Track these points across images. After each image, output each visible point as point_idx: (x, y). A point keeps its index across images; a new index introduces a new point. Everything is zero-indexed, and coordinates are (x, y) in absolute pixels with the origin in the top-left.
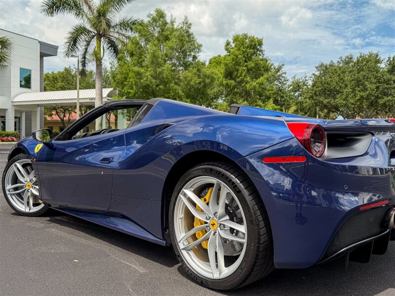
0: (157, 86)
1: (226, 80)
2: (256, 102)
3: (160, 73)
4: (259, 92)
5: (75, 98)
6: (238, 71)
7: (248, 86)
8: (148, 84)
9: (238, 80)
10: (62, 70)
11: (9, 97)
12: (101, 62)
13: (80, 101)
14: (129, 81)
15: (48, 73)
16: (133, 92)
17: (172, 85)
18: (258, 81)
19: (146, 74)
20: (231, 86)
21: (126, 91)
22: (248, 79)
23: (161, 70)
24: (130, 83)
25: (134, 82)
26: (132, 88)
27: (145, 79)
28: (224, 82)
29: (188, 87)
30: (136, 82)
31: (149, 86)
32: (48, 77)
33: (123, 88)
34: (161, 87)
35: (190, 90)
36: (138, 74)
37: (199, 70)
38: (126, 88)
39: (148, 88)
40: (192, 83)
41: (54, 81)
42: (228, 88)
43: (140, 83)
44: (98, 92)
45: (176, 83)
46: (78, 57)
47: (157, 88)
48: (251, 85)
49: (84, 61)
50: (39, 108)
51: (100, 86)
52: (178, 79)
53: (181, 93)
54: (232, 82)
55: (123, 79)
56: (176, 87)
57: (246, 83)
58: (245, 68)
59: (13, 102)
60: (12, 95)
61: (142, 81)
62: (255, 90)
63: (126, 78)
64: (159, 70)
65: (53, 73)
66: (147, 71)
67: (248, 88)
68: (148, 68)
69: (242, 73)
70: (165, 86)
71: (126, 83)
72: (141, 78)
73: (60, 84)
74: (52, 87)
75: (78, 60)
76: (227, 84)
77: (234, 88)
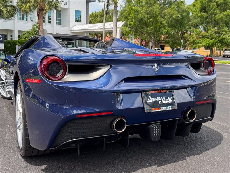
0: (149, 19)
1: (200, 13)
2: (223, 28)
3: (151, 10)
4: (225, 21)
5: (103, 28)
6: (210, 6)
7: (217, 16)
8: (142, 18)
9: (209, 13)
10: (101, 10)
11: (69, 28)
12: (117, 5)
13: (105, 30)
14: (131, 16)
15: (93, 13)
16: (133, 23)
17: (158, 18)
18: (225, 13)
19: (142, 12)
20: (204, 17)
21: (129, 23)
22: (217, 11)
23: (152, 9)
24: (131, 18)
25: (133, 17)
26: (132, 21)
27: (140, 15)
28: (199, 14)
29: (171, 19)
30: (135, 17)
31: (143, 19)
32: (93, 15)
33: (127, 21)
34: (151, 20)
35: (172, 21)
36: (137, 11)
37: (178, 7)
38: (129, 21)
39: (142, 21)
40: (174, 17)
41: (96, 17)
42: (202, 18)
43: (138, 17)
44: (115, 24)
45: (162, 17)
46: (105, 2)
47: (149, 21)
48: (219, 16)
49: (108, 4)
50: (86, 34)
51: (116, 20)
52: (164, 14)
53: (165, 24)
54: (205, 15)
55: (127, 15)
56: (162, 19)
57: (215, 15)
58: (215, 4)
59: (71, 30)
60: (71, 26)
61: (138, 16)
62: (222, 20)
63: (129, 14)
64: (151, 8)
65: (96, 12)
66: (142, 9)
67: (216, 18)
68: (143, 7)
69: (212, 7)
70: (154, 19)
71: (129, 18)
72: (138, 14)
73: (99, 19)
74: (95, 21)
75: (105, 4)
76: (201, 16)
77: (207, 18)
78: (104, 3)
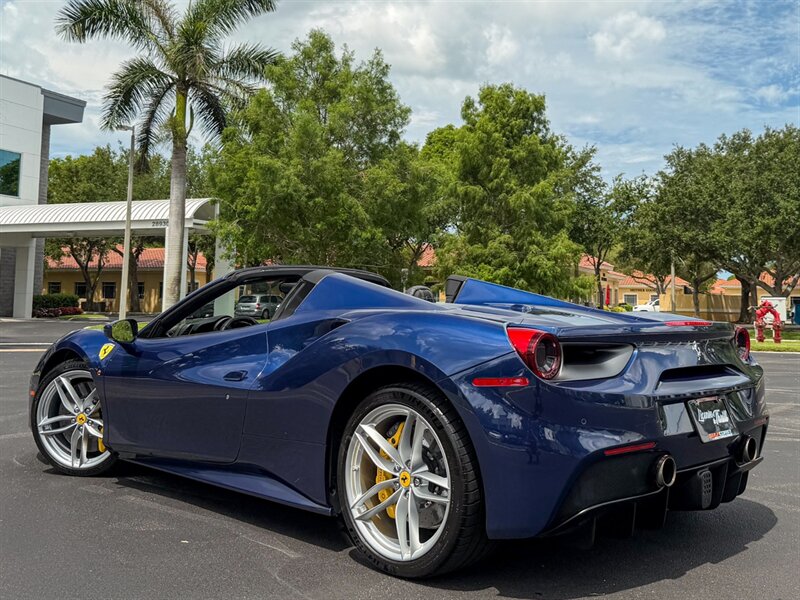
0: (311, 197)
1: (462, 185)
2: (530, 234)
3: (318, 169)
4: (536, 213)
5: (121, 219)
6: (490, 165)
7: (512, 199)
8: (291, 195)
9: (490, 185)
10: (90, 154)
12: (186, 143)
13: (133, 227)
14: (247, 187)
15: (58, 160)
16: (255, 209)
17: (342, 195)
18: (534, 189)
19: (287, 172)
20: (474, 198)
21: (239, 209)
22: (513, 183)
23: (320, 164)
24: (249, 191)
25: (258, 189)
26: (253, 203)
27: (284, 182)
28: (461, 189)
29: (379, 201)
30: (263, 189)
31: (292, 198)
32: (57, 168)
33: (232, 202)
34: (319, 200)
35: (382, 207)
36: (270, 173)
37: (403, 164)
38: (239, 201)
39: (288, 204)
40: (387, 192)
41: (71, 178)
42: (469, 201)
43: (272, 189)
45: (351, 192)
46: (133, 129)
47: (311, 203)
48: (519, 197)
49: (147, 138)
50: (34, 240)
51: (180, 196)
52: (355, 182)
53: (363, 214)
54: (478, 191)
55: (232, 183)
56: (352, 200)
57: (508, 192)
58: (505, 160)
61: (276, 186)
62: (528, 208)
63: (240, 180)
64: (315, 162)
65: (68, 159)
66: (288, 165)
67: (512, 204)
68: (290, 158)
69: (500, 171)
70: (327, 197)
71: (240, 190)
72: (273, 182)
73: (83, 186)
74: (65, 191)
75: (133, 137)
76: (466, 194)
77: (482, 202)
78: (130, 132)
